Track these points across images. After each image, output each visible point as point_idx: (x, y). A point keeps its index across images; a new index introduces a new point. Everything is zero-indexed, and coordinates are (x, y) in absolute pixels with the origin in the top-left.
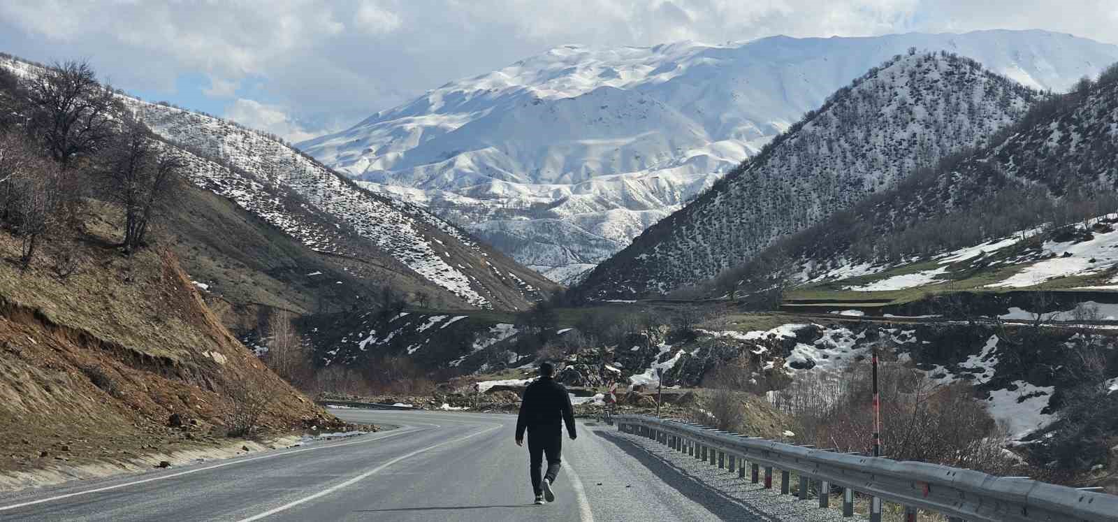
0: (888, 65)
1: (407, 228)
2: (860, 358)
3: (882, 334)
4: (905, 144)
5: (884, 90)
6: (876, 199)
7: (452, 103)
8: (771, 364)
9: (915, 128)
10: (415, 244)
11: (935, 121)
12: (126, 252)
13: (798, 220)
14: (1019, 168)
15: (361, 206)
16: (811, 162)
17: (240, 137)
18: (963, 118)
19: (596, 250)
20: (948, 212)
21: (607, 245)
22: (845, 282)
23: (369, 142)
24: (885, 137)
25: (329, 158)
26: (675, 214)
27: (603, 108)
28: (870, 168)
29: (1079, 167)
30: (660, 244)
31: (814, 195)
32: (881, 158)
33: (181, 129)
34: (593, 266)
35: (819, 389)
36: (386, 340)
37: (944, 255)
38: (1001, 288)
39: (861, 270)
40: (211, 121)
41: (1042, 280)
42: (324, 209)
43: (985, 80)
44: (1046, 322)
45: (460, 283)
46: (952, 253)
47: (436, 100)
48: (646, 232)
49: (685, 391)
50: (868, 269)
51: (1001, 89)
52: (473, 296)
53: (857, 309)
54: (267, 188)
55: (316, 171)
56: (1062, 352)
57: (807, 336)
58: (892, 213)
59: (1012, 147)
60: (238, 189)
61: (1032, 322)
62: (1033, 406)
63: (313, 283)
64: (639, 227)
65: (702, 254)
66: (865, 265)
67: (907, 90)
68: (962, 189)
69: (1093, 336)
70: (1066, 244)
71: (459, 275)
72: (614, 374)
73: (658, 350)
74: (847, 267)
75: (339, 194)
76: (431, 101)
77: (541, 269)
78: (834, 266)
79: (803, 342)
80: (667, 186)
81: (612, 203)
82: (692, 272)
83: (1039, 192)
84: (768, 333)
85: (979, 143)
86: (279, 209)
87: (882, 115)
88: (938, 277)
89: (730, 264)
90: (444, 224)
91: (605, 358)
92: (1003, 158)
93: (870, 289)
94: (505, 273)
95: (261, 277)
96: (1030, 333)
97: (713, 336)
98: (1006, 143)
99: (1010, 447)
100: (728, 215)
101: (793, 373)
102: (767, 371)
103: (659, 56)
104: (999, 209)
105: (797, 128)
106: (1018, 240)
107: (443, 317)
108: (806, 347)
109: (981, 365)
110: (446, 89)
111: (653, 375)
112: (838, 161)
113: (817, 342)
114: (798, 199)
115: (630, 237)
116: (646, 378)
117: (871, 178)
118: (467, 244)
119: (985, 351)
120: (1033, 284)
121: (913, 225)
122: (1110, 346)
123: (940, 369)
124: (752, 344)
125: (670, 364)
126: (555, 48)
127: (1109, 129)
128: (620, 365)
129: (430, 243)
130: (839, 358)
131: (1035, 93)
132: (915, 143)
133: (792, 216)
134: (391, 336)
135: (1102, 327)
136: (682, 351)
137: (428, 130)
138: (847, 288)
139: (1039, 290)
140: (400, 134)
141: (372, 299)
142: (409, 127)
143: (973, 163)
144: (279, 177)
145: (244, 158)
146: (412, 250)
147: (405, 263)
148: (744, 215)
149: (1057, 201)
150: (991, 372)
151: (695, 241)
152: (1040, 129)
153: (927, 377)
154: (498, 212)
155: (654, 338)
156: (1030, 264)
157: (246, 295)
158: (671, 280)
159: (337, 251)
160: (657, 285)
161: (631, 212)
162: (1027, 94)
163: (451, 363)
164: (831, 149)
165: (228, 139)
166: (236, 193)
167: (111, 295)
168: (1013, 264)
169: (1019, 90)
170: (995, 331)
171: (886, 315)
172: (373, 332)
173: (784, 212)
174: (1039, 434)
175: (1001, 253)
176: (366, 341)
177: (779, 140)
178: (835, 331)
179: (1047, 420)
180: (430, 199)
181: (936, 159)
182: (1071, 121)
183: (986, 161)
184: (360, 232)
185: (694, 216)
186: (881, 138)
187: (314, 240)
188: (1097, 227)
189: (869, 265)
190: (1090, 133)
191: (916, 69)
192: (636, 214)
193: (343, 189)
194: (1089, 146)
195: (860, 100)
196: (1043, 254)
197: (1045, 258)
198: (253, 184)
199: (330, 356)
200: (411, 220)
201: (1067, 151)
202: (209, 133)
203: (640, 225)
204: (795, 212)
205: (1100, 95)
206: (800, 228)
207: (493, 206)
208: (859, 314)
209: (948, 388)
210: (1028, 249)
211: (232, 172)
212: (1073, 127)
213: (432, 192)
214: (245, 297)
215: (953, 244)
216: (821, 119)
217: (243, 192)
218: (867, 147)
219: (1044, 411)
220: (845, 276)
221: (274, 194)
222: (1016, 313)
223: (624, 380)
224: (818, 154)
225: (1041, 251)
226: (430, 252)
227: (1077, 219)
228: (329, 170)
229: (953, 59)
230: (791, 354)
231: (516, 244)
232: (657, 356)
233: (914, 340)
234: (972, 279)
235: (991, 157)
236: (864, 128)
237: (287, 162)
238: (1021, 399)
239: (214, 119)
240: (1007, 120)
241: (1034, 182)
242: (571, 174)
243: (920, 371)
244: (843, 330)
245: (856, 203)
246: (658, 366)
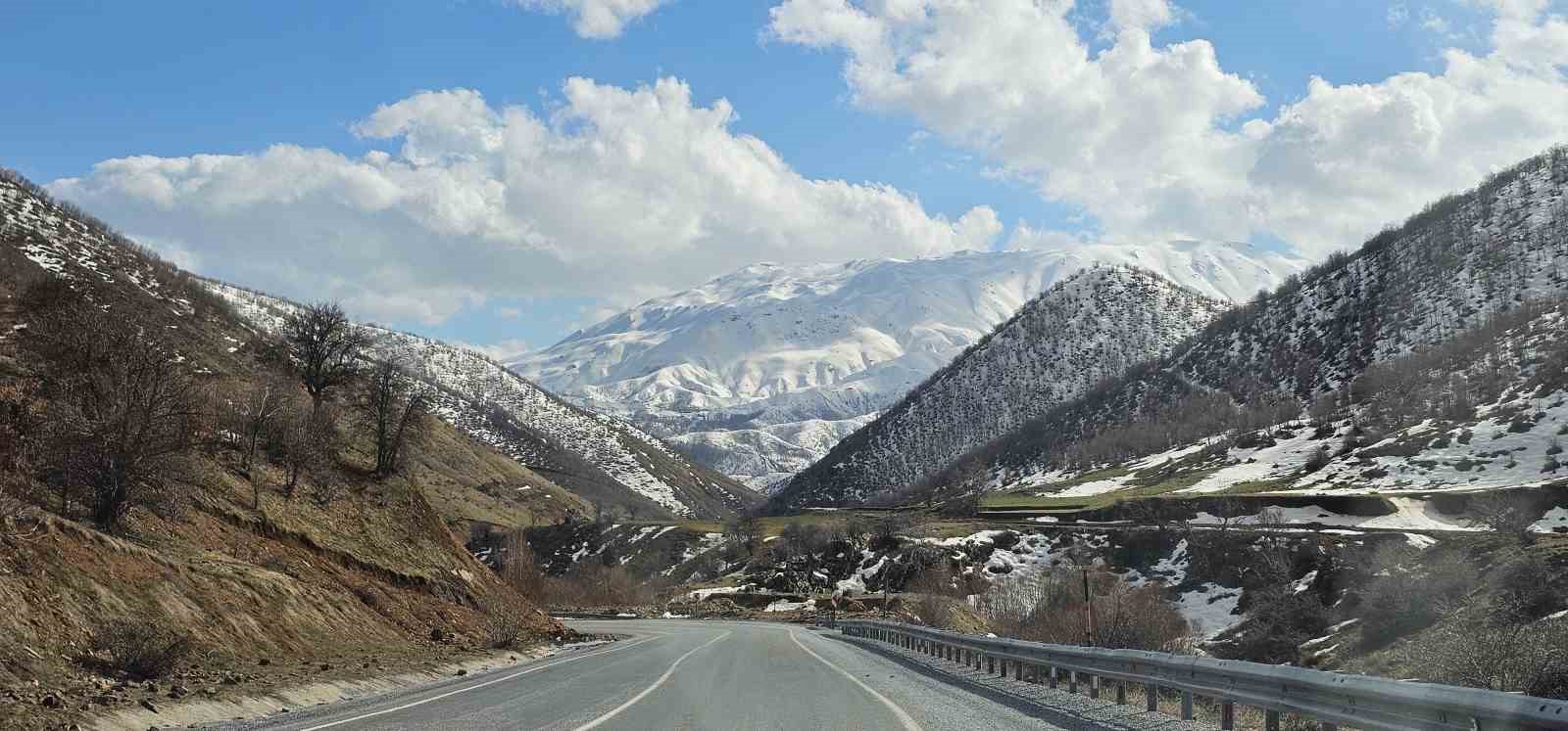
0: (1072, 278)
1: (613, 441)
2: (1055, 563)
3: (1076, 539)
4: (1091, 353)
5: (1070, 302)
6: (1066, 407)
7: (654, 319)
8: (970, 569)
9: (1101, 338)
10: (620, 457)
11: (1121, 331)
12: (379, 478)
13: (990, 428)
14: (1202, 376)
15: (567, 421)
16: (1000, 372)
17: (447, 356)
18: (1147, 327)
19: (795, 459)
20: (1135, 419)
21: (804, 455)
22: (1039, 489)
23: (572, 358)
24: (1072, 346)
25: (533, 375)
26: (870, 425)
27: (798, 323)
28: (1057, 379)
29: (1260, 375)
30: (856, 454)
31: (1005, 404)
32: (1069, 367)
33: (388, 349)
34: (790, 475)
35: (1018, 592)
36: (599, 552)
37: (1134, 461)
38: (1189, 494)
39: (1053, 477)
40: (417, 341)
41: (1228, 485)
42: (531, 424)
43: (1168, 291)
44: (1233, 526)
45: (665, 494)
46: (1142, 459)
47: (637, 319)
48: (843, 442)
49: (891, 596)
50: (1060, 476)
51: (1183, 299)
52: (677, 506)
53: (1051, 515)
54: (474, 405)
55: (522, 388)
56: (1249, 557)
57: (1004, 542)
58: (1081, 422)
59: (1195, 358)
60: (446, 406)
61: (1220, 526)
62: (1222, 607)
63: (522, 498)
64: (834, 437)
65: (897, 462)
66: (1057, 472)
67: (1092, 302)
68: (1148, 397)
69: (1278, 539)
70: (1250, 450)
71: (663, 485)
72: (822, 580)
73: (861, 557)
74: (1039, 474)
75: (545, 409)
76: (632, 319)
77: (742, 478)
78: (1027, 474)
79: (999, 547)
80: (861, 397)
81: (808, 414)
82: (888, 481)
83: (1223, 400)
84: (967, 539)
85: (1163, 352)
86: (486, 425)
87: (1068, 326)
88: (1128, 483)
89: (925, 471)
90: (648, 437)
91: (812, 565)
92: (1187, 367)
93: (1062, 495)
94: (708, 482)
95: (473, 493)
96: (1218, 537)
97: (914, 543)
98: (1189, 353)
99: (1202, 646)
100: (921, 425)
101: (992, 577)
102: (966, 575)
103: (852, 272)
104: (1184, 416)
105: (986, 340)
106: (1203, 446)
107: (654, 528)
108: (1004, 552)
109: (1171, 567)
110: (646, 307)
111: (858, 581)
112: (1028, 370)
113: (1014, 548)
114: (990, 410)
115: (826, 447)
116: (851, 584)
117: (1059, 388)
118: (671, 456)
119: (1175, 554)
120: (1218, 489)
121: (1101, 433)
122: (1295, 549)
123: (1132, 572)
124: (951, 551)
125: (874, 570)
126: (752, 266)
127: (1288, 338)
128: (827, 571)
129: (635, 455)
130: (1035, 563)
131: (1216, 303)
132: (1101, 352)
133: (984, 425)
134: (604, 547)
135: (1286, 530)
136: (885, 557)
137: (630, 347)
138: (1040, 494)
139: (1225, 495)
140: (602, 350)
141: (581, 511)
142: (611, 343)
143: (1159, 373)
144: (486, 395)
145: (452, 376)
146: (618, 462)
147: (611, 475)
148: (936, 425)
149: (1239, 408)
150: (1181, 575)
151: (889, 449)
152: (1221, 339)
153: (1120, 580)
154: (698, 424)
155: (857, 545)
156: (1216, 470)
157: (457, 511)
158: (868, 487)
159: (545, 464)
160: (854, 493)
161: (827, 422)
162: (1208, 304)
163: (663, 573)
164: (1019, 360)
165: (436, 357)
166: (444, 411)
167: (366, 519)
168: (1200, 470)
169: (1200, 299)
170: (1186, 535)
171: (1079, 521)
172: (585, 544)
173: (976, 421)
174: (1230, 633)
175: (1188, 460)
176: (579, 553)
177: (969, 352)
178: (1031, 537)
179: (1237, 621)
180: (633, 413)
181: (1122, 370)
182: (1253, 331)
183: (1169, 370)
184: (566, 446)
185: (889, 426)
186: (1067, 349)
187: (521, 454)
188: (1279, 434)
189: (1060, 472)
190: (1270, 343)
191: (1101, 282)
192: (831, 424)
193: (549, 405)
194: (1269, 355)
195: (1047, 312)
196: (1229, 460)
197: (1230, 464)
198: (461, 401)
199: (544, 569)
200: (617, 433)
201: (1249, 360)
202: (416, 353)
203: (835, 434)
204: (988, 421)
205: (1278, 306)
206: (992, 436)
207: (693, 419)
208: (1054, 520)
209: (1141, 591)
210: (1214, 456)
211: (439, 391)
212: (1253, 337)
213: (636, 406)
214: (457, 513)
215: (1141, 450)
216: (1010, 331)
217: (451, 410)
218: (1055, 357)
219: (1234, 612)
220: (1037, 483)
221: (481, 410)
222: (1204, 518)
223: (832, 587)
224: (1007, 364)
225: (1225, 458)
226: (635, 464)
227: (1258, 427)
228: (535, 387)
229: (1136, 271)
230: (989, 559)
231: (717, 455)
232: (862, 562)
233: (1107, 544)
234: (1161, 485)
235: (1175, 366)
236: (1051, 339)
237: (493, 380)
238: (1212, 601)
239: (421, 340)
240: (1190, 331)
241: (1217, 391)
242: (769, 387)
243: (1113, 574)
244: (1039, 536)
245: (1046, 411)
246: (862, 571)
